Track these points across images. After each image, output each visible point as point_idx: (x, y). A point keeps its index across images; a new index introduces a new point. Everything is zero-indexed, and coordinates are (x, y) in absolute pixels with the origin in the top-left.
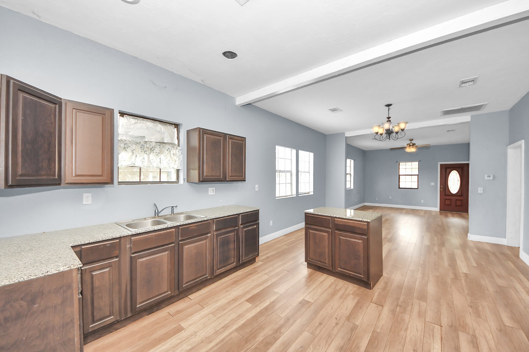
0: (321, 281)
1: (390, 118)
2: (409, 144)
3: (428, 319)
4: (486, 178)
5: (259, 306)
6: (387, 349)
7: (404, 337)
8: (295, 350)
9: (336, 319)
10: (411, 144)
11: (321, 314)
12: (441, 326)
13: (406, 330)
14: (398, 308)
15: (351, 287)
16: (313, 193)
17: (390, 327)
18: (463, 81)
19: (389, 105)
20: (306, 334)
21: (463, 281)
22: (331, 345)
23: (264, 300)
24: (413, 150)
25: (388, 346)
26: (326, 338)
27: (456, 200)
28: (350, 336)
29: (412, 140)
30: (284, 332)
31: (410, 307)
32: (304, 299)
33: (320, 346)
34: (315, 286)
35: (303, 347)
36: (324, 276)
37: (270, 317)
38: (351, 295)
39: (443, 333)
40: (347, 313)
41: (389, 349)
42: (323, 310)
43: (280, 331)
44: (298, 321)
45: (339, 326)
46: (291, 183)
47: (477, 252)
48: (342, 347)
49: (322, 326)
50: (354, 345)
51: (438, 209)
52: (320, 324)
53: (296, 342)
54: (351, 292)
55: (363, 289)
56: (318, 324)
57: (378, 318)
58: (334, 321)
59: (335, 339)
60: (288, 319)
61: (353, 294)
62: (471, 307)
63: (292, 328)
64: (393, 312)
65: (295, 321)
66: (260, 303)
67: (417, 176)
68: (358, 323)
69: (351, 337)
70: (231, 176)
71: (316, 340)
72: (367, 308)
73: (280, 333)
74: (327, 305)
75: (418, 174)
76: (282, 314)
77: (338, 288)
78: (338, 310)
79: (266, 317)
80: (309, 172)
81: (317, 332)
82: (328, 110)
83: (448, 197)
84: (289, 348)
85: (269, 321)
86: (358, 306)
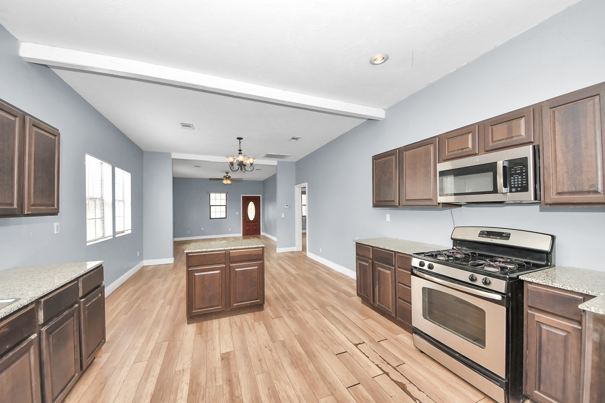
0: (218, 328)
1: (241, 150)
2: (226, 176)
3: (309, 309)
4: (286, 207)
5: (178, 398)
6: (313, 341)
7: (311, 327)
8: (267, 396)
9: (266, 347)
10: (227, 176)
11: (251, 353)
12: (317, 309)
13: (307, 323)
14: (290, 312)
15: (248, 317)
16: (131, 230)
17: (299, 327)
18: (294, 137)
19: (240, 139)
20: (260, 378)
21: (300, 278)
22: (285, 368)
23: (177, 388)
24: (229, 182)
25: (311, 339)
26: (275, 366)
27: (253, 225)
28: (287, 350)
29: (228, 173)
30: (240, 393)
31: (294, 308)
32: (222, 353)
33: (279, 375)
34: (217, 336)
35: (270, 388)
36: (214, 322)
37: (208, 396)
38: (255, 323)
39: (322, 313)
40: (267, 336)
41: (313, 340)
42: (249, 349)
43: (235, 396)
44: (240, 374)
45: (274, 351)
46: (103, 218)
47: (289, 259)
48: (292, 362)
49: (263, 361)
50: (296, 354)
51: (241, 235)
52: (260, 360)
53: (260, 389)
54: (252, 321)
55: (257, 313)
56: (258, 363)
57: (288, 326)
58: (267, 350)
59: (282, 361)
60: (230, 382)
61: (255, 321)
62: (317, 291)
63: (242, 384)
64: (290, 316)
65: (238, 377)
66: (176, 395)
67: (225, 206)
68: (282, 339)
69: (289, 351)
70: (33, 205)
71: (272, 374)
72: (275, 325)
73: (238, 397)
74: (247, 343)
75: (226, 205)
76: (217, 383)
77: (239, 324)
78: (260, 341)
79: (203, 400)
80: (123, 201)
81: (265, 368)
82: (180, 123)
83: (248, 224)
84: (262, 400)
85: (212, 399)
86: (269, 328)
